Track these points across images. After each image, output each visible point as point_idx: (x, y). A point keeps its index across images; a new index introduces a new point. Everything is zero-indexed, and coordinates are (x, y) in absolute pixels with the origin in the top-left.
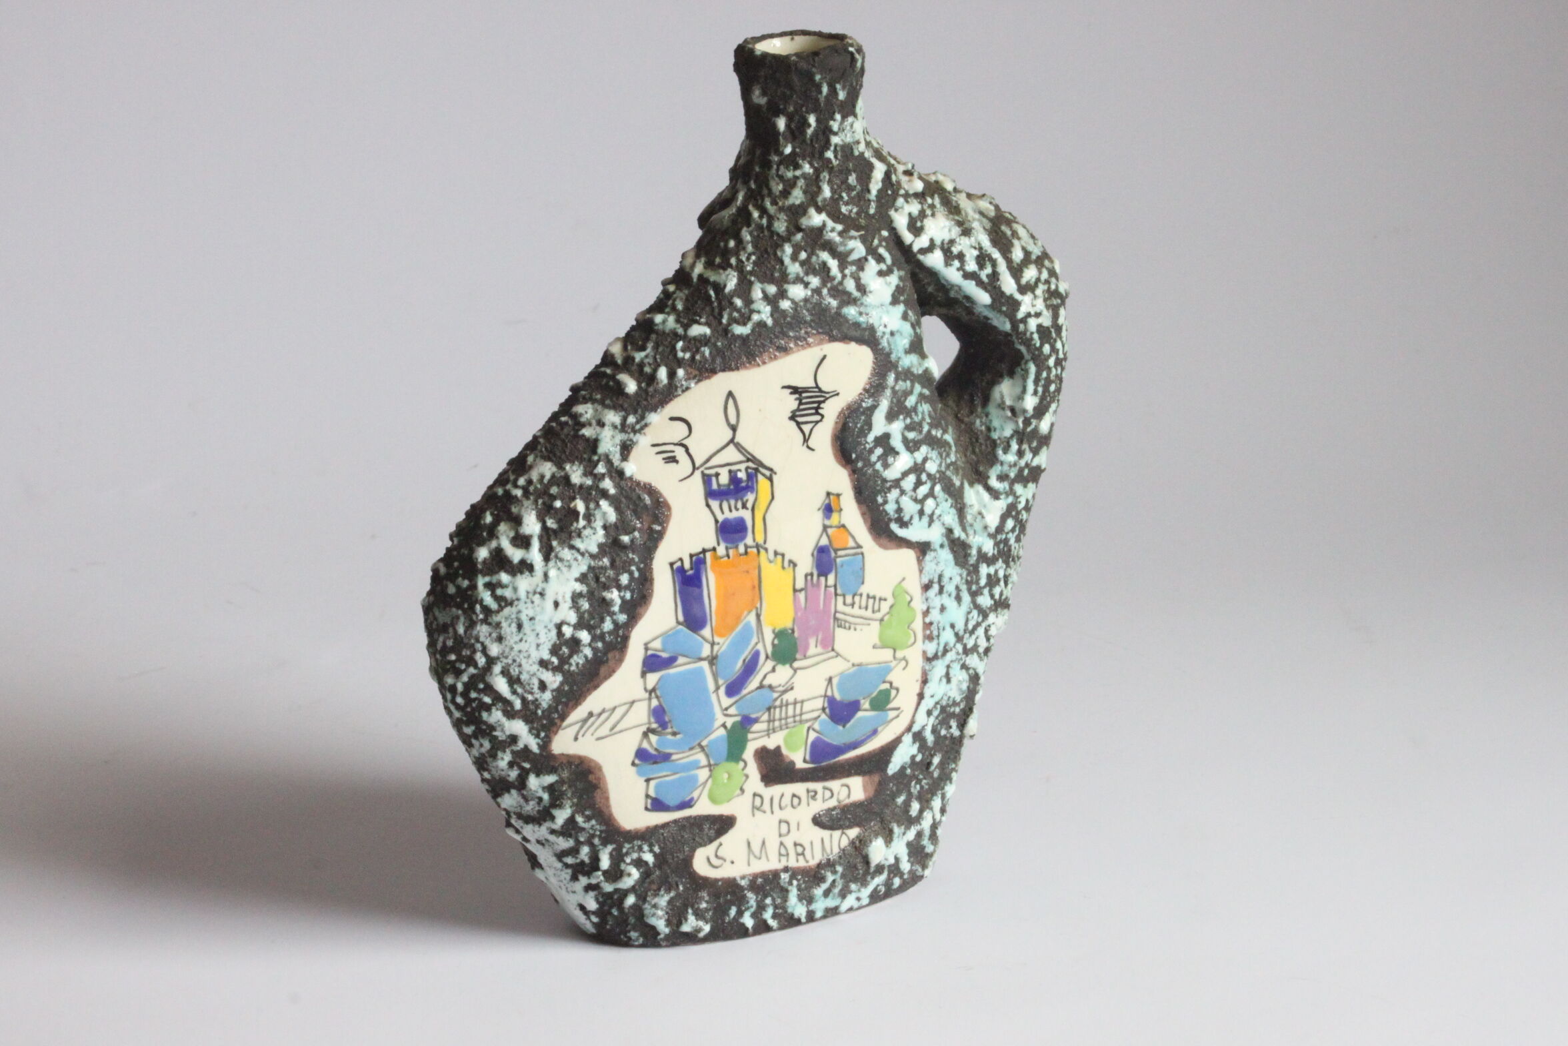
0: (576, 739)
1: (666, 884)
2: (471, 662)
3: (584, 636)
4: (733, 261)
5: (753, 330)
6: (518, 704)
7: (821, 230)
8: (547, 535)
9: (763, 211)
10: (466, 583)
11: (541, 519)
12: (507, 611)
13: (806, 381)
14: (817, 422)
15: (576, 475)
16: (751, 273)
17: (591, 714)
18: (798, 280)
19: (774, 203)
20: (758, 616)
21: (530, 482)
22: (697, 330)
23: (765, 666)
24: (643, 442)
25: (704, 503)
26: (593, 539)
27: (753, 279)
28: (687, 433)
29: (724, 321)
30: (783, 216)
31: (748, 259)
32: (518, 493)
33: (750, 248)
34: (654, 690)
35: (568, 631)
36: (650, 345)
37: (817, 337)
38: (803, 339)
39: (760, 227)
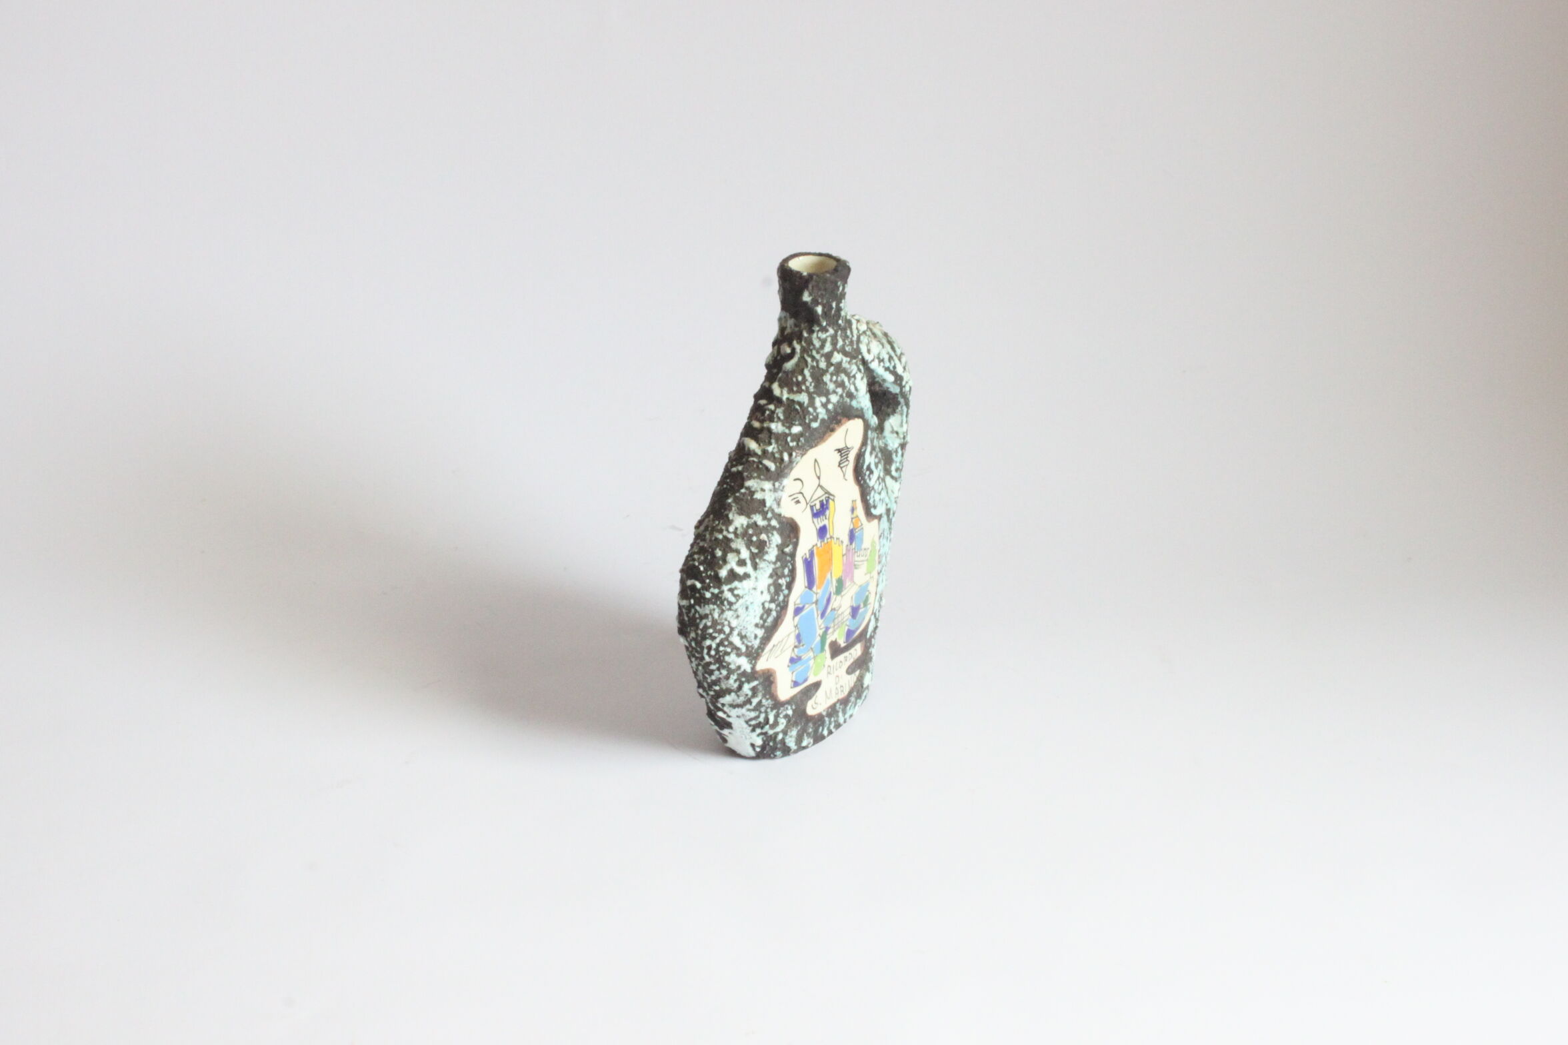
0: (767, 660)
1: (796, 724)
2: (721, 631)
3: (773, 606)
4: (804, 388)
5: (820, 424)
6: (744, 649)
7: (840, 364)
8: (753, 557)
9: (813, 358)
10: (716, 591)
11: (748, 547)
12: (741, 601)
13: (841, 446)
14: (847, 465)
15: (758, 519)
16: (814, 393)
17: (774, 646)
18: (835, 392)
19: (818, 352)
20: (831, 573)
21: (736, 529)
22: (796, 429)
23: (833, 597)
24: (785, 496)
25: (811, 521)
26: (772, 554)
27: (815, 396)
28: (801, 486)
29: (807, 421)
30: (823, 359)
31: (811, 385)
32: (731, 536)
33: (810, 379)
34: (797, 626)
35: (767, 605)
36: (773, 441)
37: (844, 420)
38: (839, 423)
39: (813, 367)
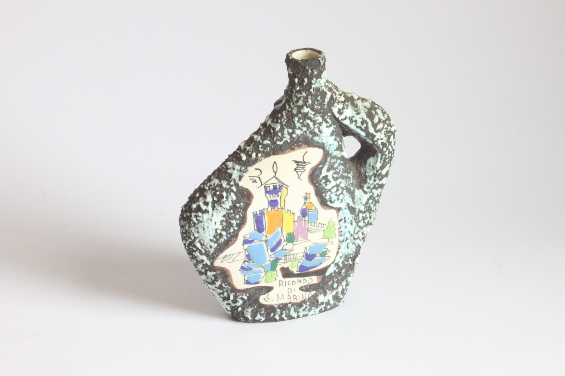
0: (222, 262)
1: (251, 305)
2: (190, 238)
3: (224, 233)
4: (279, 121)
5: (283, 143)
6: (203, 251)
7: (307, 114)
8: (214, 202)
9: (290, 106)
10: (189, 214)
11: (213, 197)
12: (200, 224)
13: (300, 159)
14: (303, 172)
15: (224, 184)
16: (284, 125)
17: (226, 256)
18: (299, 128)
19: (293, 104)
20: (282, 229)
21: (211, 185)
22: (266, 142)
23: (283, 244)
24: (246, 176)
25: (264, 195)
26: (228, 204)
27: (285, 127)
28: (260, 174)
29: (275, 140)
30: (296, 109)
31: (284, 121)
32: (207, 188)
33: (285, 117)
34: (246, 249)
35: (219, 232)
36: (252, 145)
37: (303, 146)
38: (299, 146)
39: (289, 111)
